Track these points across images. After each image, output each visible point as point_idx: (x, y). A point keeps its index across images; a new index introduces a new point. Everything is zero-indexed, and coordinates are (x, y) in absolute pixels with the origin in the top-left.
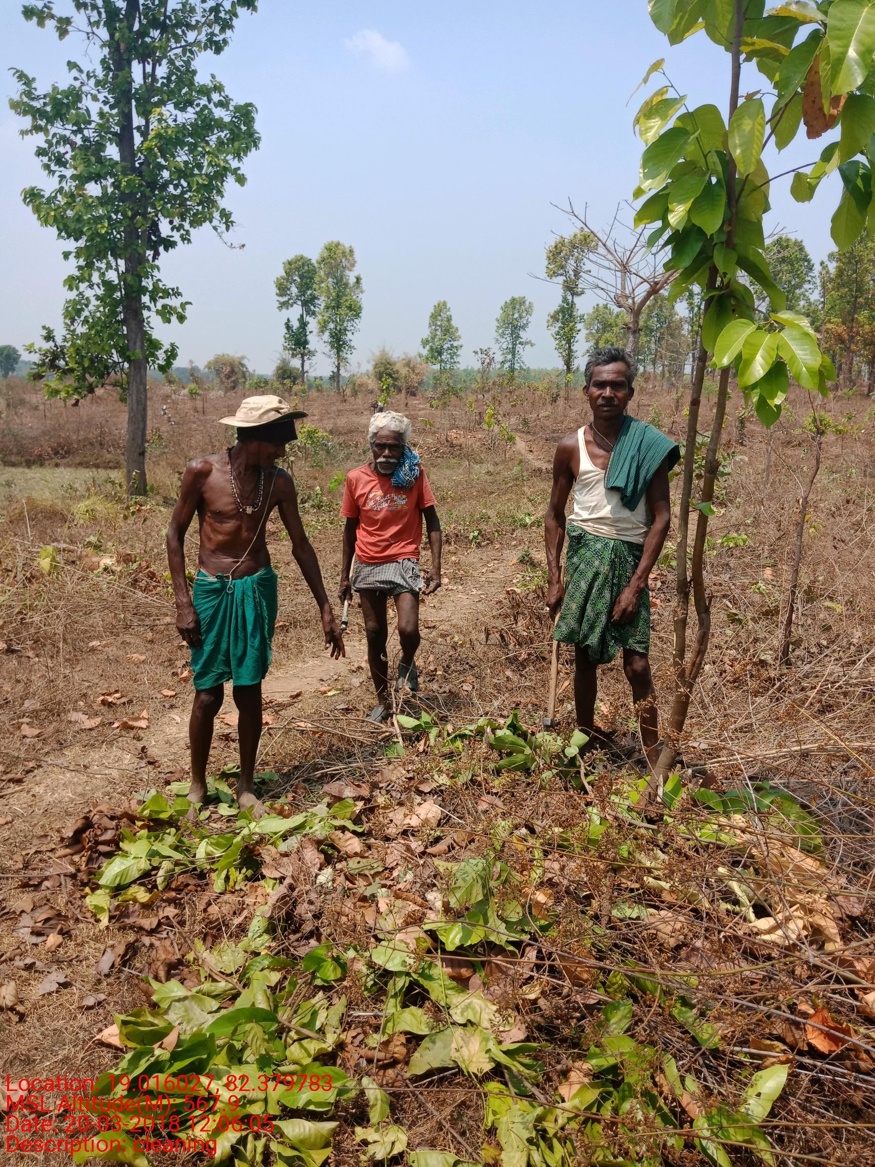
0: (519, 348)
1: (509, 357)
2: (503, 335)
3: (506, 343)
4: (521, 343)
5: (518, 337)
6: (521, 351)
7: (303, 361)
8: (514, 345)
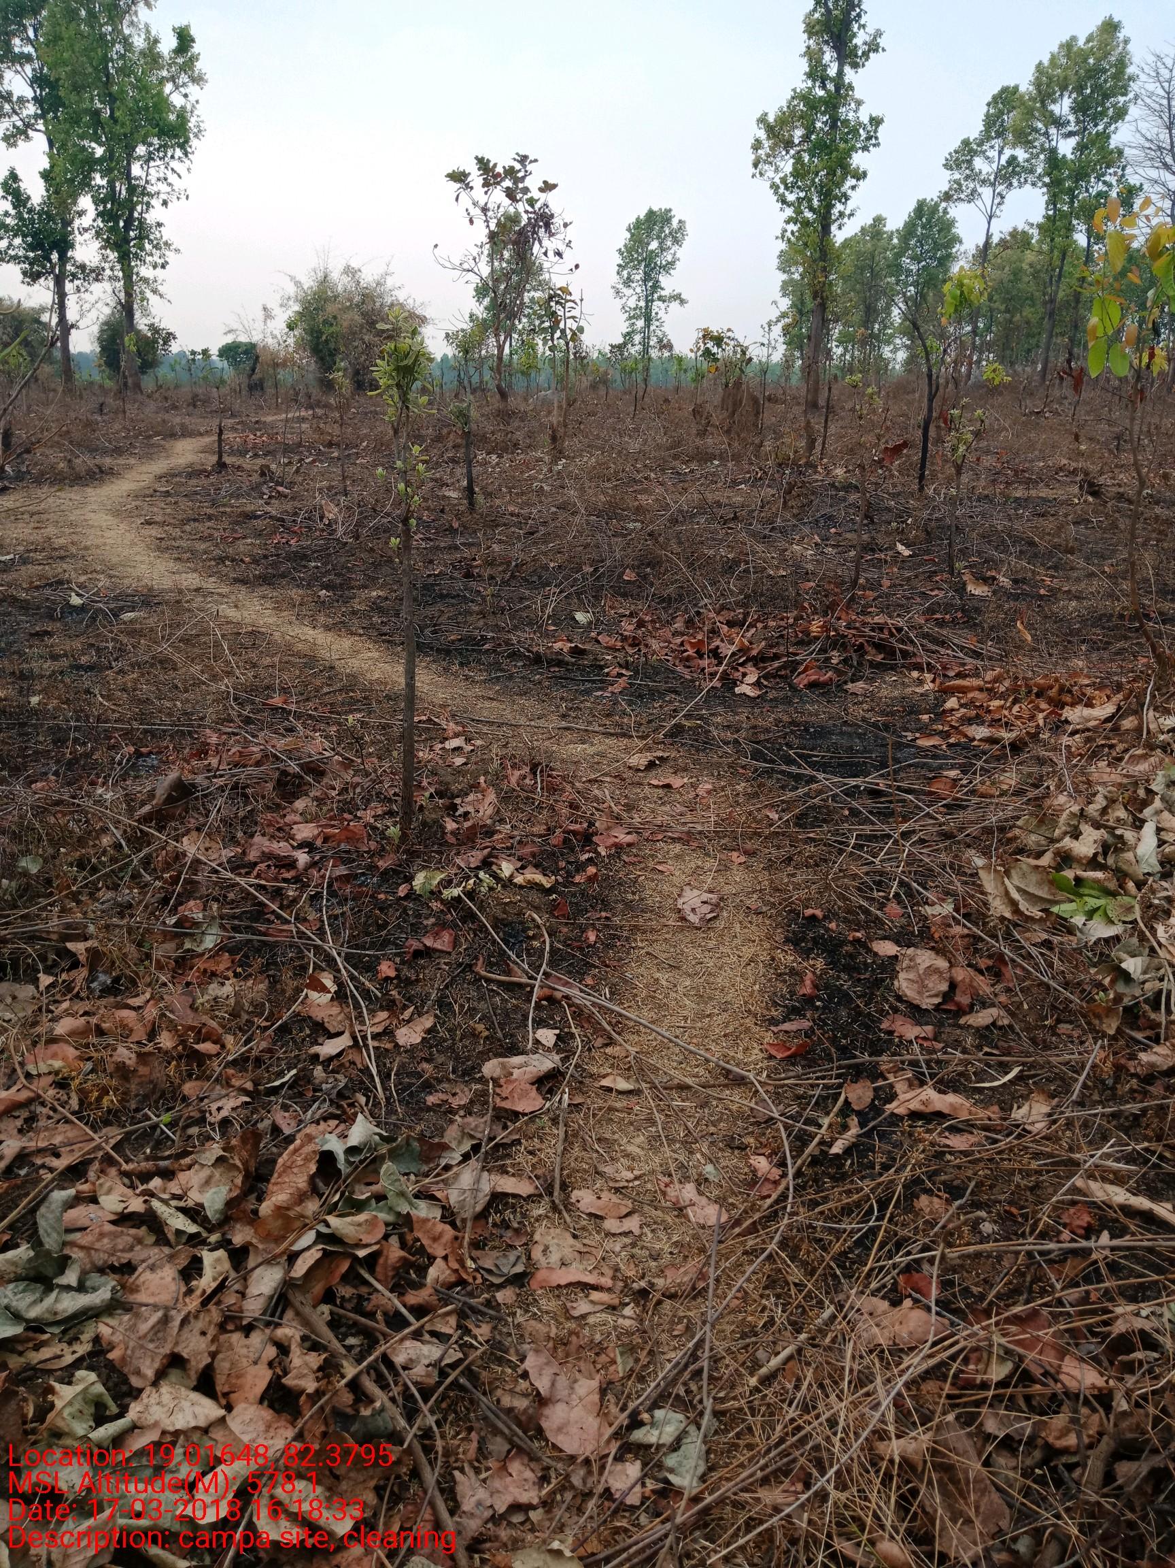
0: (657, 306)
1: (640, 323)
2: (628, 282)
3: (634, 296)
4: (660, 298)
5: (656, 286)
6: (661, 314)
8: (649, 301)
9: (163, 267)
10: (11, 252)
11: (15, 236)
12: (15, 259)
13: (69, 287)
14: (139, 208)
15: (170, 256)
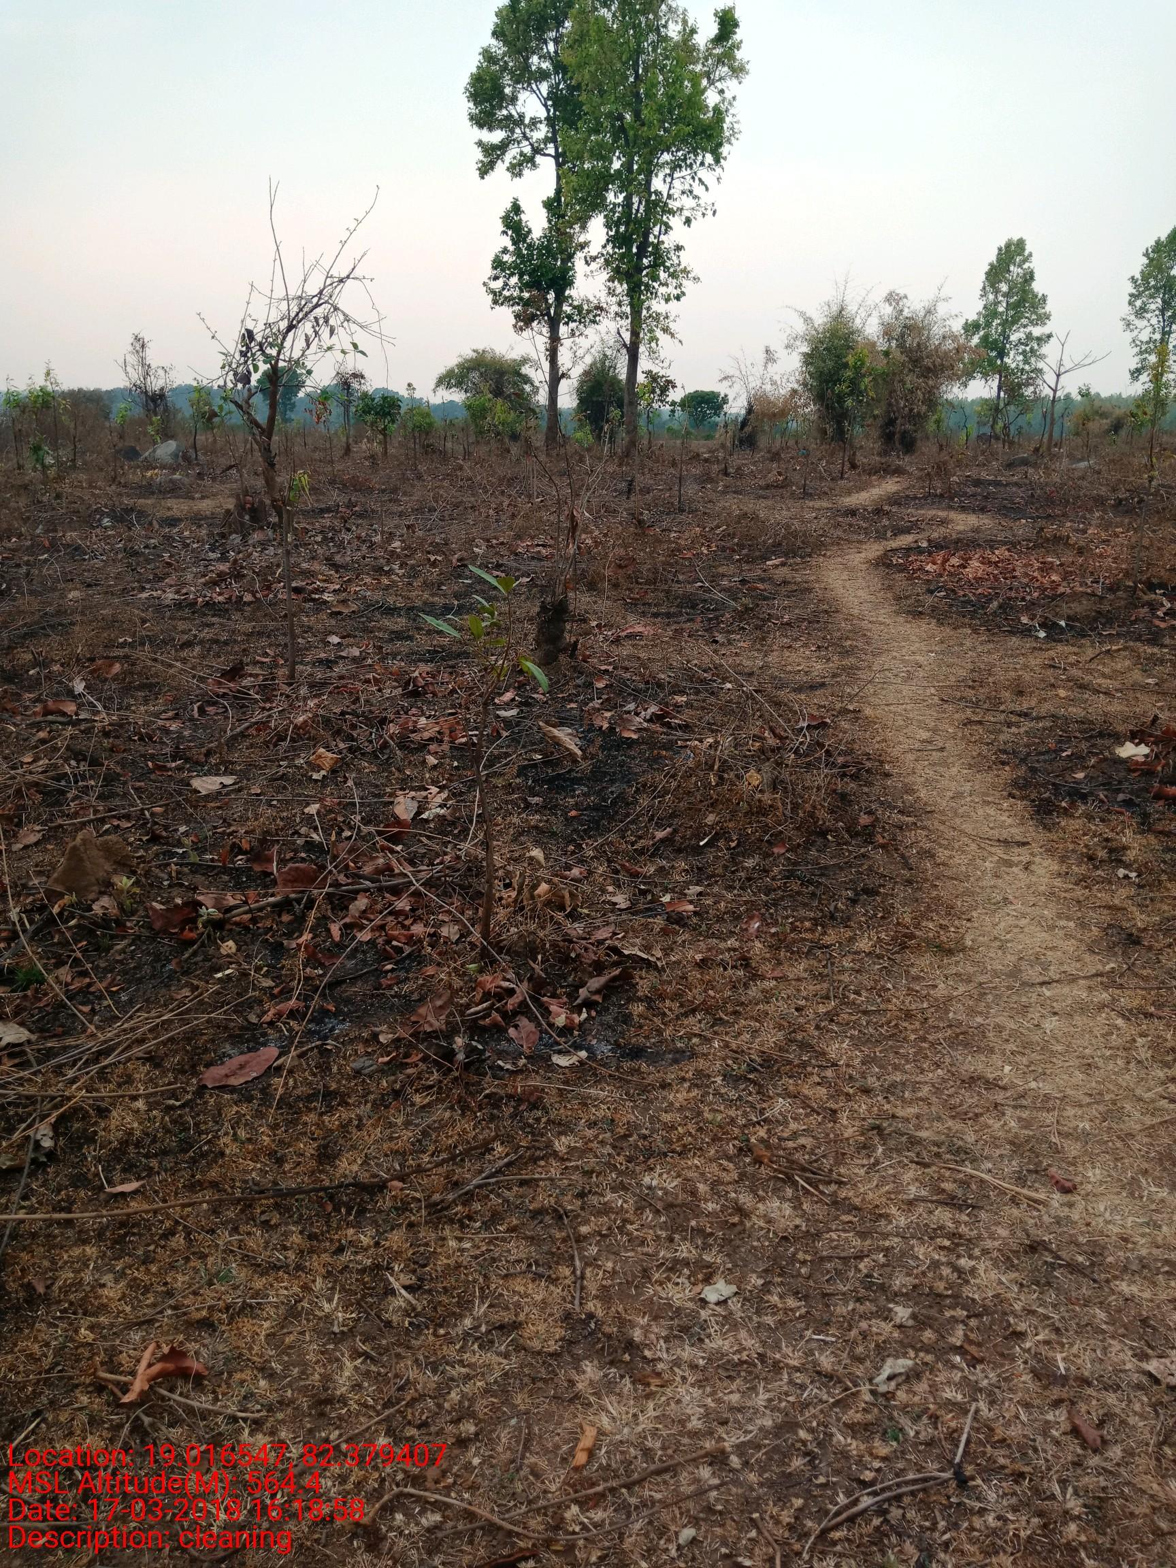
3: (1147, 328)
7: (555, 340)
9: (678, 298)
10: (506, 293)
11: (512, 274)
12: (509, 300)
13: (563, 330)
14: (656, 230)
15: (688, 285)
